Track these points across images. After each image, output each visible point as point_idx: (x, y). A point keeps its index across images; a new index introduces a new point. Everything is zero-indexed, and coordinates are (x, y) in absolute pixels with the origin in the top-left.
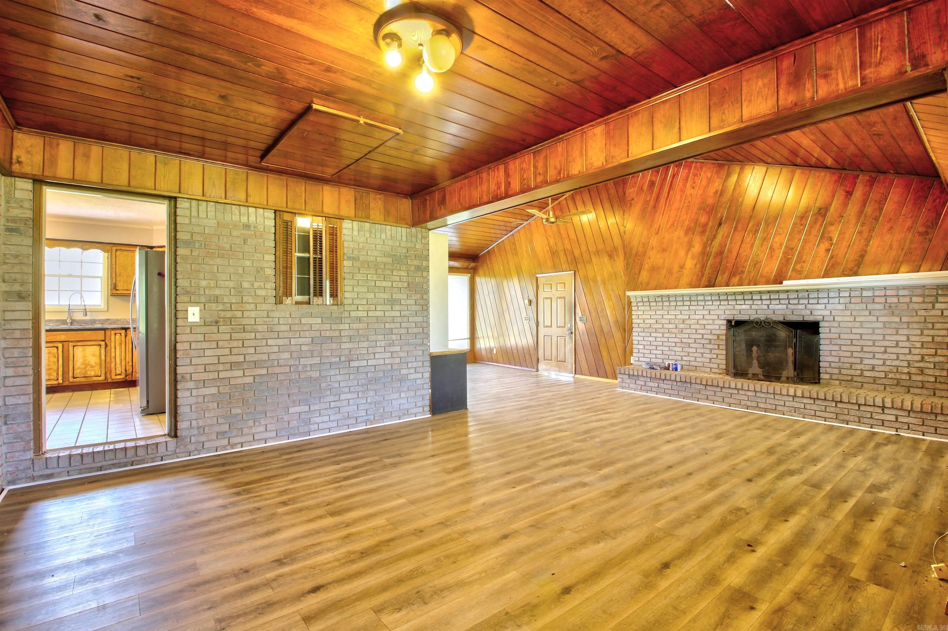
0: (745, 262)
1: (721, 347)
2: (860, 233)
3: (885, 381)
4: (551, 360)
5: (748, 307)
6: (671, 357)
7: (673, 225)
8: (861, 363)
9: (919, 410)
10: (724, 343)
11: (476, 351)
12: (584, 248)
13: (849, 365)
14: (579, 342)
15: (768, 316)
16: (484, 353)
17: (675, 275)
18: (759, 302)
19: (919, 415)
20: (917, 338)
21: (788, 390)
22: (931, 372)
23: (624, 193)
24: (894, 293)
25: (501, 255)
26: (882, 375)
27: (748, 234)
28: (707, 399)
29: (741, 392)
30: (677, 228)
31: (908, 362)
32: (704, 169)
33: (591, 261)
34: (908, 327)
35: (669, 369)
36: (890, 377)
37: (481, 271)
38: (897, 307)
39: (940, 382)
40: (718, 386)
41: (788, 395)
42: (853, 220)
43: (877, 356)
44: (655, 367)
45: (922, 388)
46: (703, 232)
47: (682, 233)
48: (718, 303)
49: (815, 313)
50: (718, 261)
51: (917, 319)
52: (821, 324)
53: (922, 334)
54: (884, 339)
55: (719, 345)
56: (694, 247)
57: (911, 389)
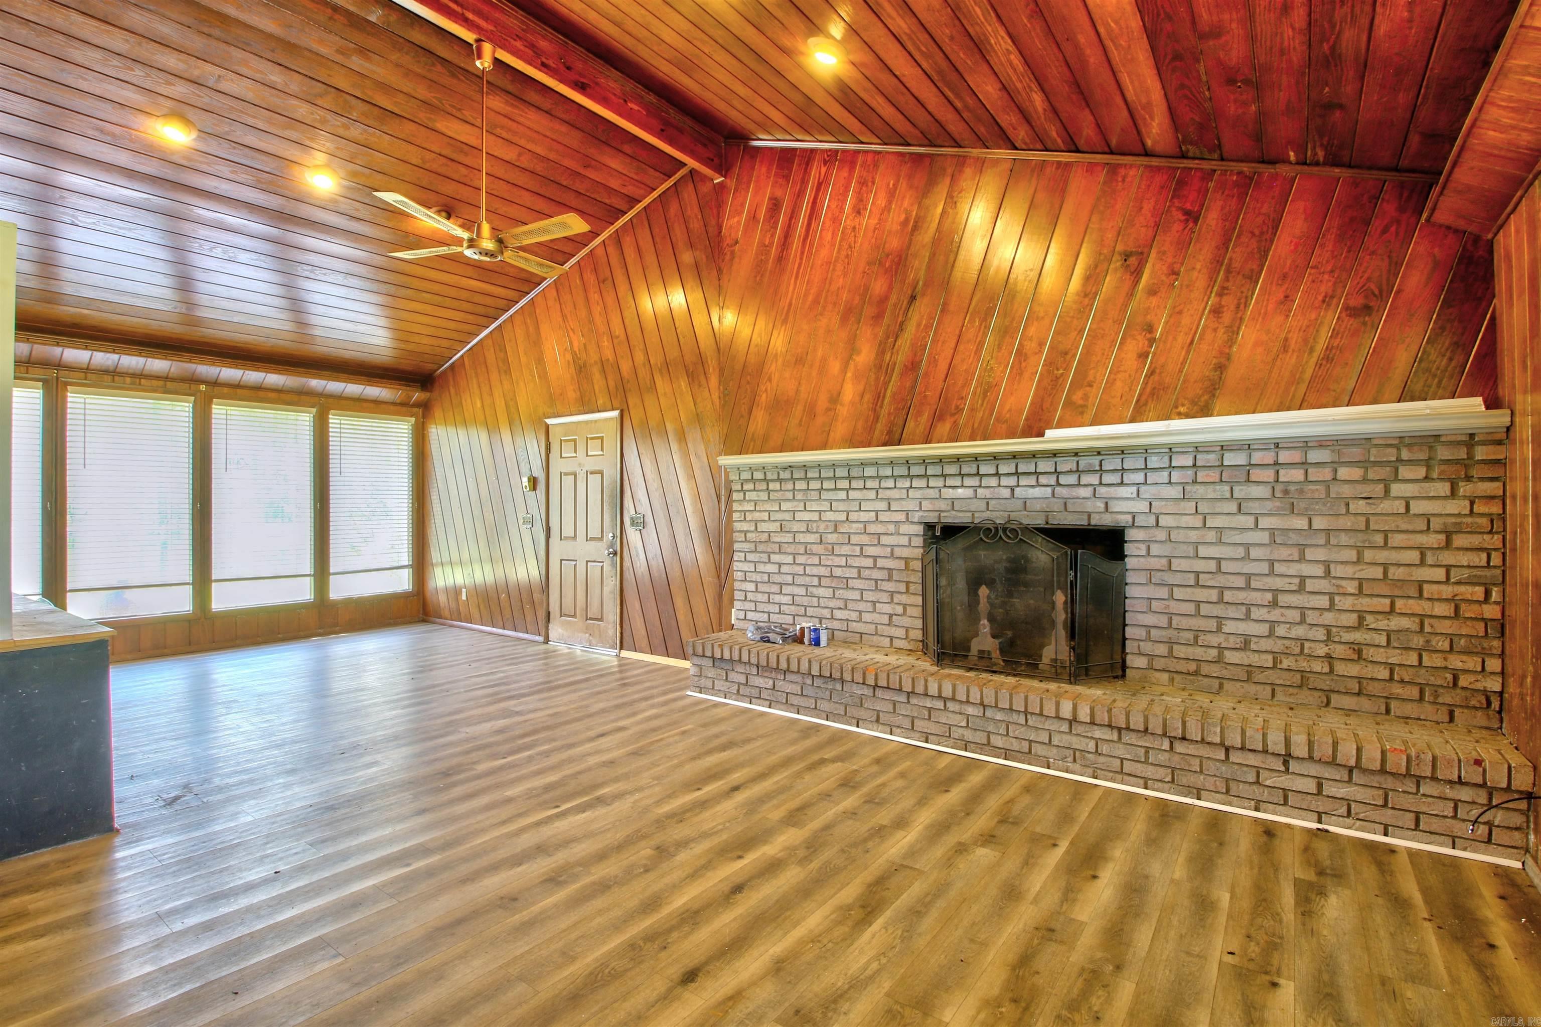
0: (964, 386)
1: (912, 588)
2: (1217, 311)
3: (1274, 677)
4: (574, 616)
5: (969, 493)
6: (810, 611)
7: (816, 301)
8: (1219, 629)
9: (1377, 766)
10: (917, 578)
11: (428, 595)
12: (640, 357)
13: (1190, 636)
14: (629, 575)
15: (1013, 516)
16: (442, 599)
17: (820, 420)
18: (993, 482)
19: (1375, 780)
20: (1349, 571)
21: (1058, 704)
22: (1379, 655)
23: (720, 227)
24: (1295, 456)
25: (477, 374)
26: (1268, 661)
27: (972, 321)
28: (878, 721)
29: (951, 705)
30: (824, 308)
31: (1328, 629)
32: (882, 167)
33: (653, 387)
34: (1328, 542)
35: (802, 642)
36: (1285, 665)
37: (438, 413)
38: (1301, 491)
39: (1402, 681)
40: (900, 690)
41: (1058, 717)
42: (1201, 282)
43: (1256, 613)
44: (772, 636)
45: (1359, 694)
46: (878, 317)
47: (836, 319)
48: (908, 484)
49: (1116, 506)
50: (908, 384)
51: (1347, 522)
52: (1130, 535)
53: (1359, 560)
54: (1272, 573)
55: (908, 583)
56: (859, 353)
57: (1334, 698)
